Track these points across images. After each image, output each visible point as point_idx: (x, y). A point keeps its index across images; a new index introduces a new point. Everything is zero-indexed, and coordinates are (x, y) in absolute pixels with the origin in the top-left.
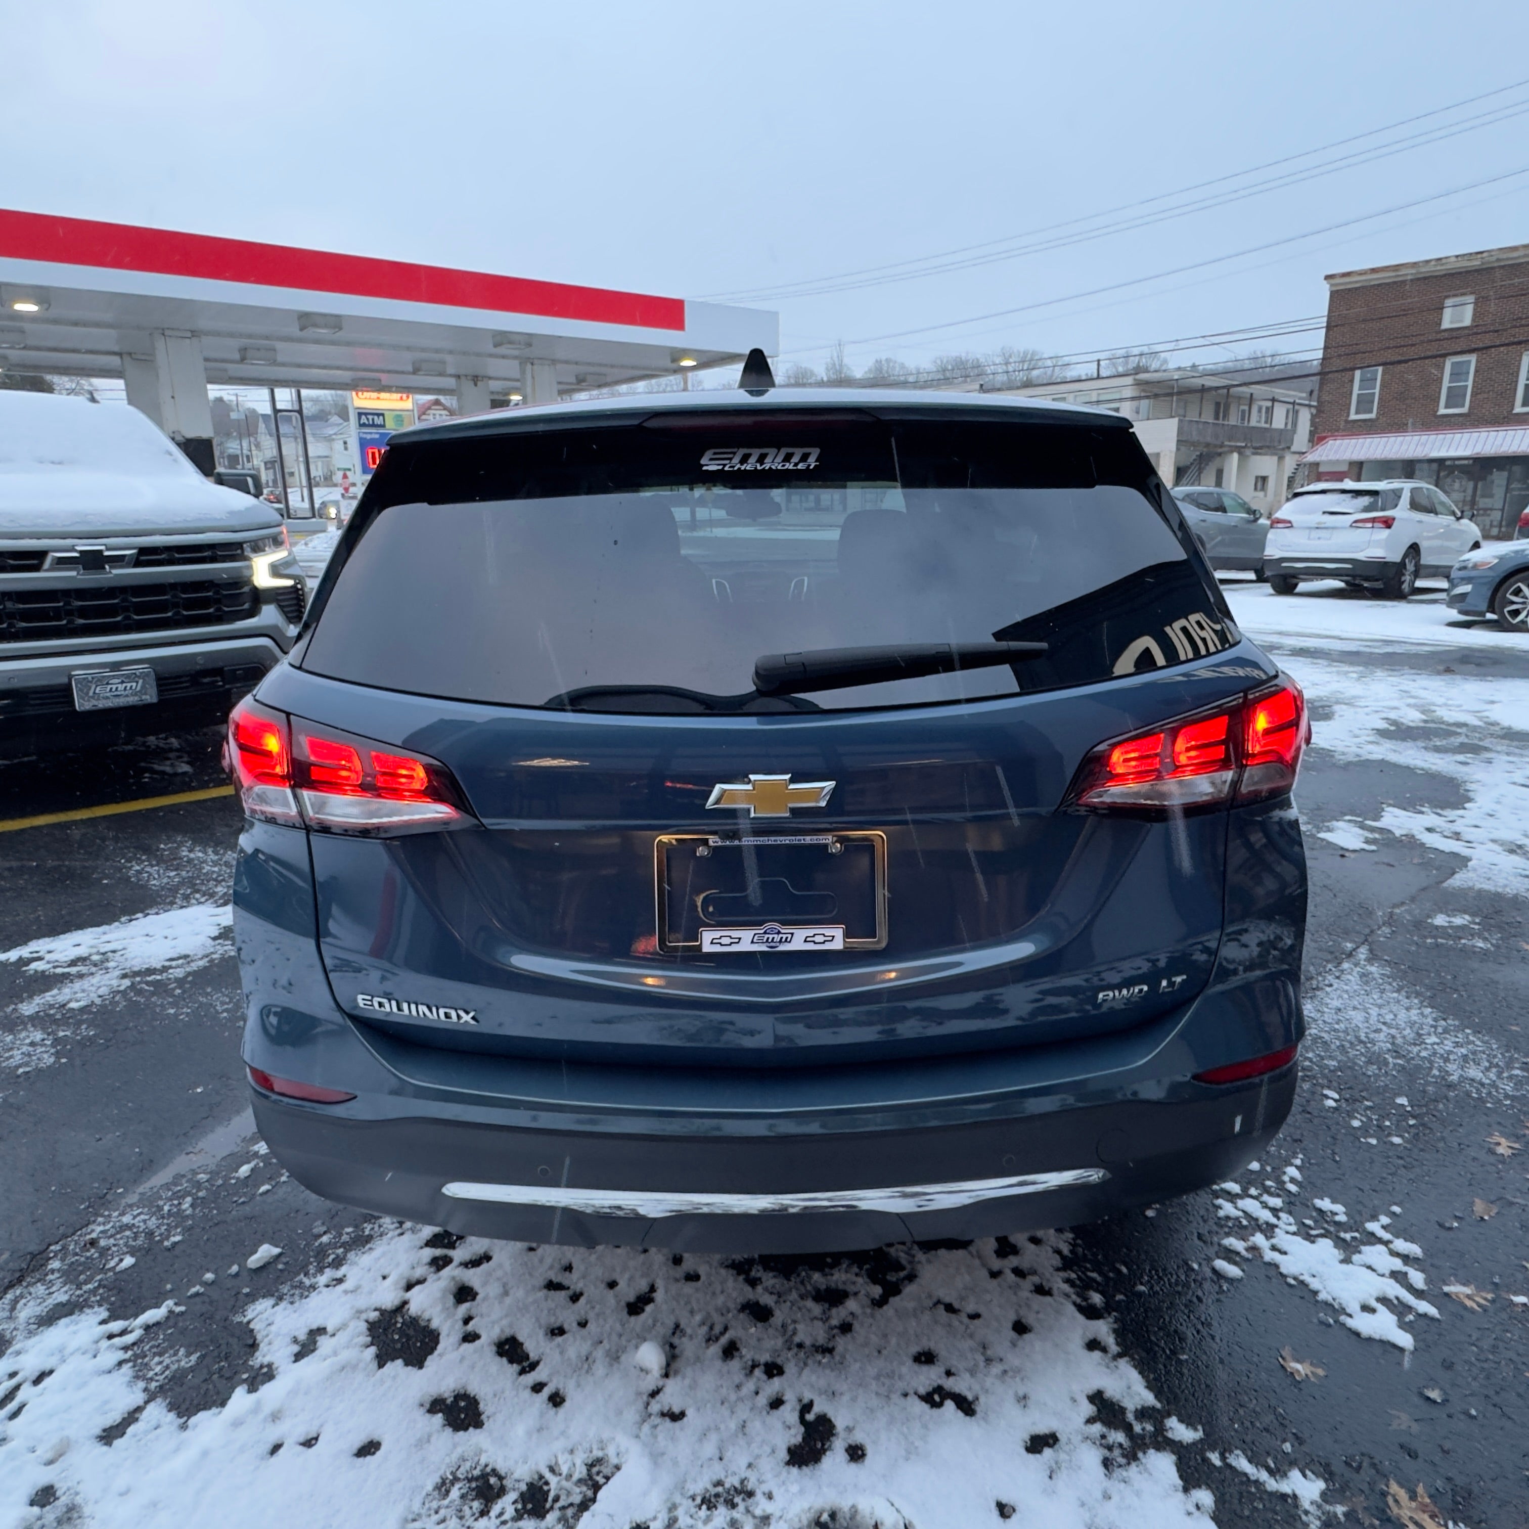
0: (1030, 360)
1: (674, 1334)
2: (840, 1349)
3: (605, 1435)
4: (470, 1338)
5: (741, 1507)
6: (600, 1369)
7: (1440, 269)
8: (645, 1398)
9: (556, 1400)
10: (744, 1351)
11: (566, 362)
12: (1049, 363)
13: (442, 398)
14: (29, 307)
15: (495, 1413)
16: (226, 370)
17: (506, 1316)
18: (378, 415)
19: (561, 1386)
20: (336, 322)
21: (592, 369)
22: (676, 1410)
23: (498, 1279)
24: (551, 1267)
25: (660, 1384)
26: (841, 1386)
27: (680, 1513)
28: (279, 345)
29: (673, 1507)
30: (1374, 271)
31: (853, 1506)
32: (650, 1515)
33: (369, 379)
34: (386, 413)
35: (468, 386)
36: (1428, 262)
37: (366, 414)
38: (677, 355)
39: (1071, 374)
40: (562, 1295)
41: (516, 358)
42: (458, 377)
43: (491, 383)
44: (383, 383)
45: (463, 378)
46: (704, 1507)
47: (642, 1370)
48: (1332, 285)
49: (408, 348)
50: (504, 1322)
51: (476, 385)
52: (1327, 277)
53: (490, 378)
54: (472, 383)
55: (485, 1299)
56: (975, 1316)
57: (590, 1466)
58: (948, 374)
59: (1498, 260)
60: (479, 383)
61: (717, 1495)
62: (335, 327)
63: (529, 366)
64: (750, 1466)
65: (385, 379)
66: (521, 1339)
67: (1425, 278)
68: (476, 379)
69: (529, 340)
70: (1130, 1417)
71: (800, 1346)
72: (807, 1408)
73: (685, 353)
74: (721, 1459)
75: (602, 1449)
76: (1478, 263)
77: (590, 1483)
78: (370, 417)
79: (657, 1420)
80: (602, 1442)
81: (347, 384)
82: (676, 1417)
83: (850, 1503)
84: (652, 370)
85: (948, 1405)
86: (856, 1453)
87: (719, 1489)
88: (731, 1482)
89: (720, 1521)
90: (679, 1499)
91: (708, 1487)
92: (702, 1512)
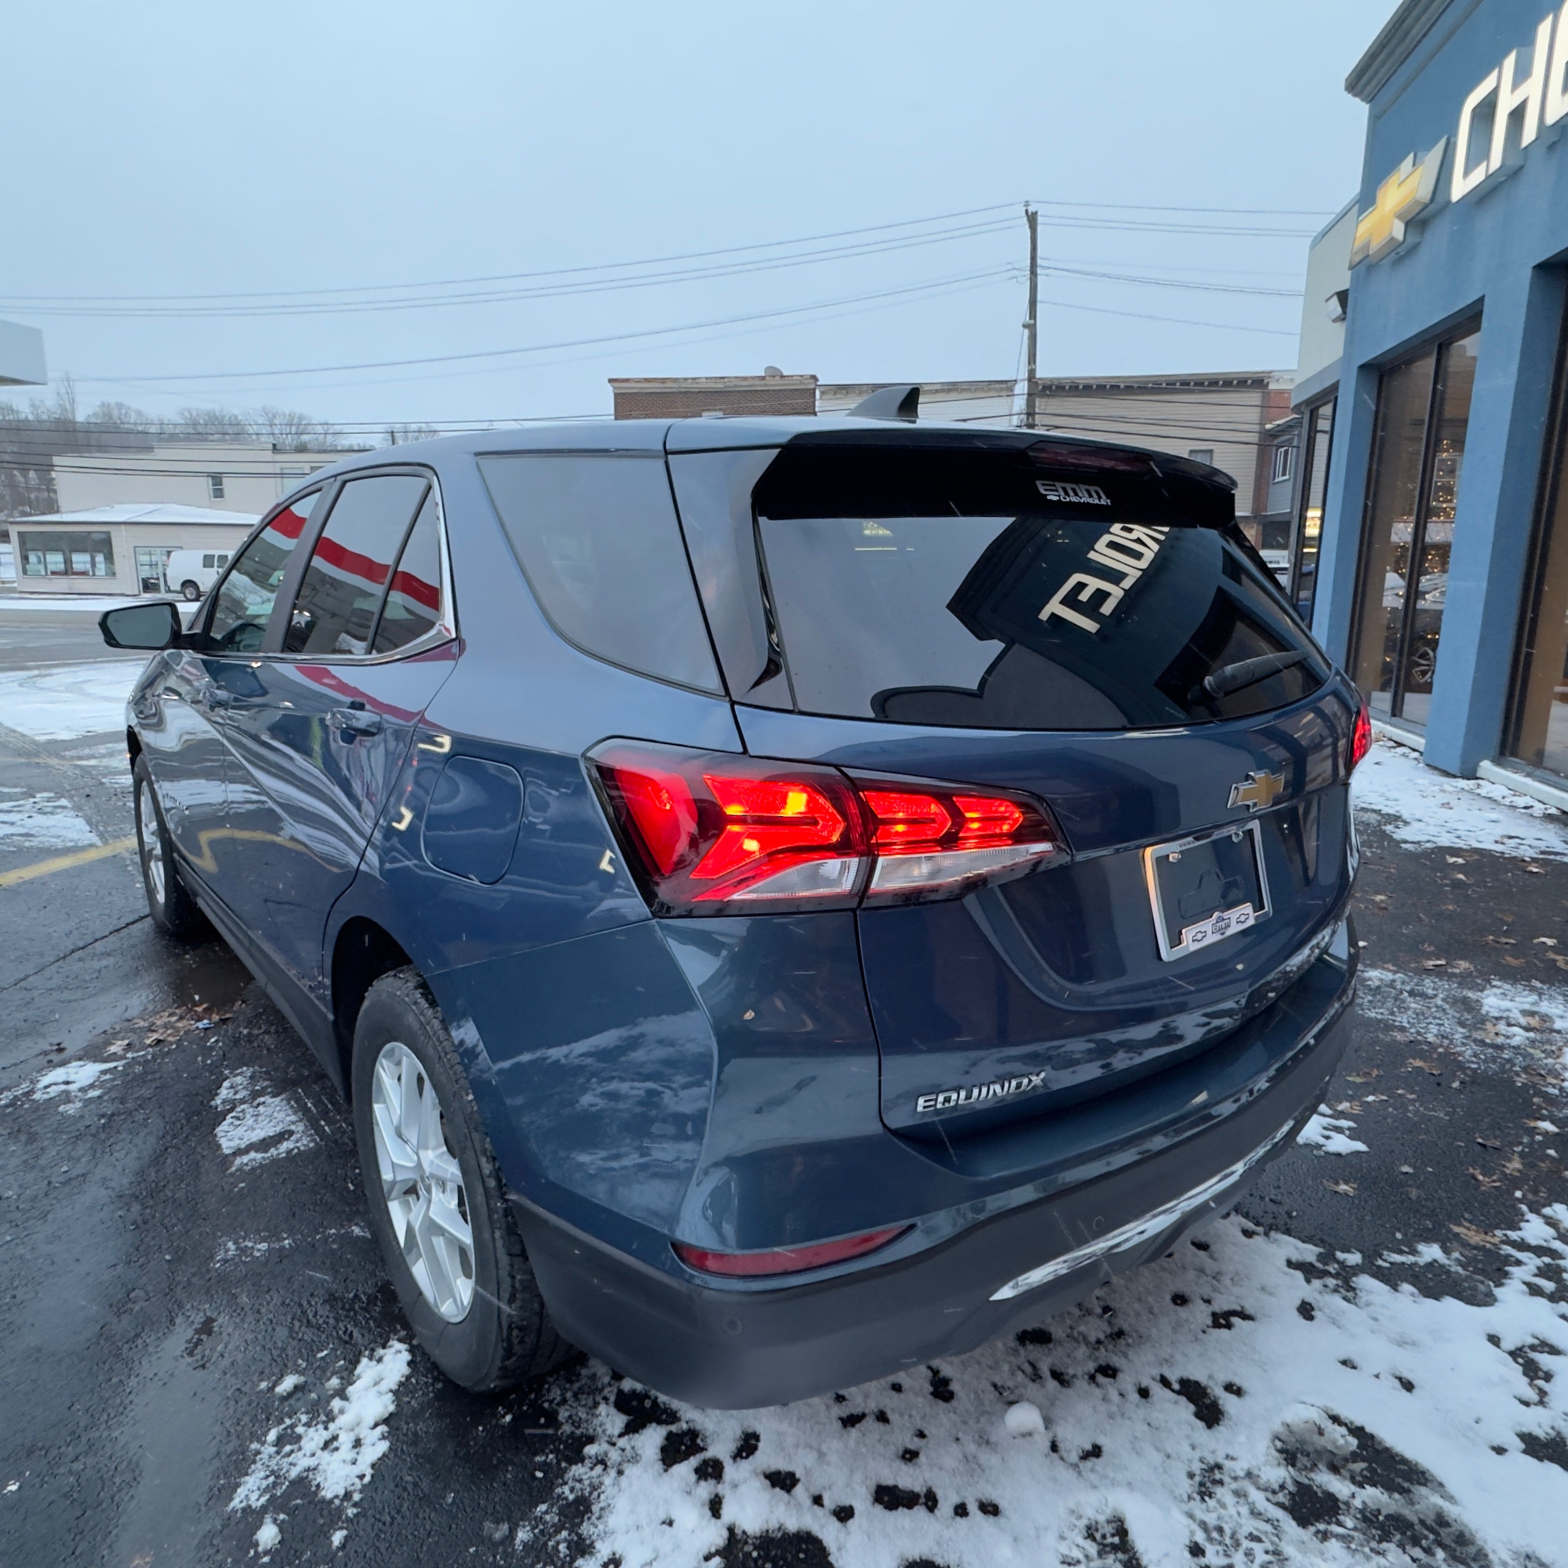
0: (298, 425)
1: (1001, 1394)
2: (1126, 1327)
3: (1071, 1505)
4: (844, 1514)
5: (1227, 1479)
6: (987, 1458)
7: (695, 387)
8: (1051, 1454)
9: (990, 1509)
10: (1071, 1371)
12: (319, 429)
15: (960, 1558)
17: (852, 1472)
19: (979, 1495)
22: (1088, 1447)
23: (797, 1446)
24: (828, 1407)
25: (1050, 1436)
26: (1166, 1351)
27: (1200, 1515)
29: (1191, 1516)
30: (647, 380)
31: (1283, 1423)
32: (1187, 1534)
36: (686, 379)
39: (345, 442)
40: (869, 1423)
46: (1207, 1498)
47: (1024, 1435)
48: (614, 388)
50: (858, 1477)
52: (611, 381)
55: (808, 1471)
57: (1090, 1536)
58: (200, 429)
59: (735, 386)
61: (1202, 1484)
64: (1193, 1448)
66: (890, 1482)
67: (686, 393)
70: (1319, 1265)
71: (1099, 1342)
72: (1165, 1381)
74: (1168, 1457)
75: (1080, 1517)
76: (721, 386)
77: (1108, 1549)
79: (1082, 1465)
80: (1073, 1512)
82: (1096, 1452)
83: (1279, 1422)
85: (1235, 1320)
86: (1234, 1389)
87: (1198, 1479)
88: (1197, 1467)
89: (1229, 1499)
90: (1186, 1507)
91: (1189, 1481)
92: (1211, 1503)
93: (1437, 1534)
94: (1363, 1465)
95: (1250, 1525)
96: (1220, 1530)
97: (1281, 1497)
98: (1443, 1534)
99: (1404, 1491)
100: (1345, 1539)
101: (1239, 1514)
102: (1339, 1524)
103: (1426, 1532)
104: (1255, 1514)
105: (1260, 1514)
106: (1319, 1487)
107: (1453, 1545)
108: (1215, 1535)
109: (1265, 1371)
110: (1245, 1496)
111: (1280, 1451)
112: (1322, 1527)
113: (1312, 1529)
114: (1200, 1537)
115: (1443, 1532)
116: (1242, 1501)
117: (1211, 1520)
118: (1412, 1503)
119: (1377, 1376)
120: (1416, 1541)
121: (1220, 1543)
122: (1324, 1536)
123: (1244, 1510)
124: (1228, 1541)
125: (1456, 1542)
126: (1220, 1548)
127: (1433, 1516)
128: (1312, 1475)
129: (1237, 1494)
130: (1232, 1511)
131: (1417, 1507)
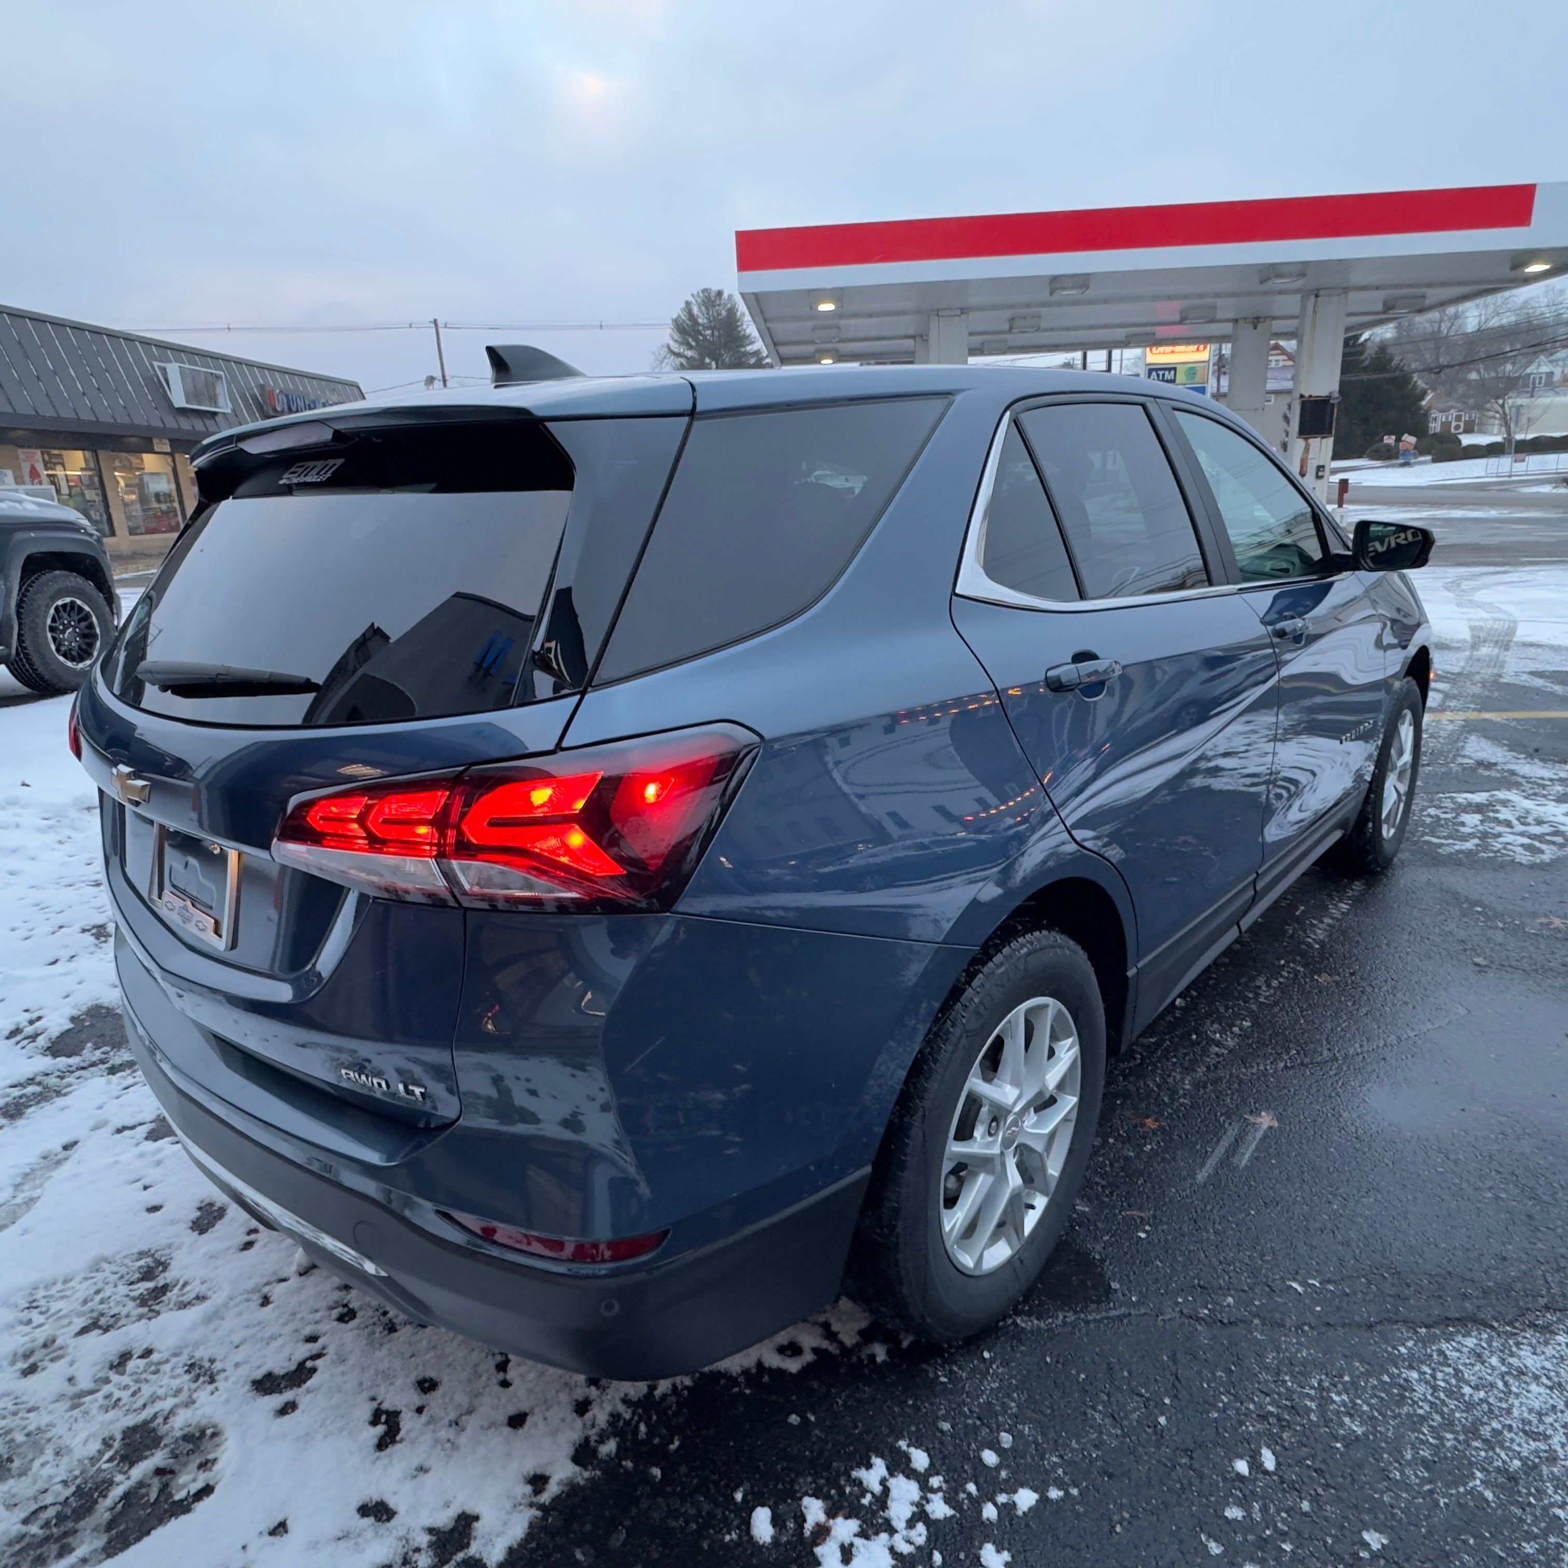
5: (196, 1385)
8: (275, 1278)
11: (1364, 288)
13: (1282, 343)
14: (827, 307)
16: (1006, 341)
18: (1170, 369)
20: (1082, 281)
21: (1404, 292)
27: (174, 1361)
28: (1044, 311)
29: (176, 1354)
31: (227, 1440)
32: (163, 1349)
33: (1142, 334)
34: (1178, 367)
35: (1246, 330)
37: (1157, 370)
38: (1522, 258)
41: (1297, 291)
42: (1236, 321)
43: (1275, 323)
44: (1158, 336)
45: (1241, 323)
46: (186, 1368)
49: (1170, 298)
51: (1255, 328)
53: (1274, 318)
54: (1251, 326)
56: (505, 1384)
60: (1259, 326)
61: (200, 1366)
62: (1082, 287)
63: (1312, 298)
64: (238, 1364)
65: (1161, 332)
68: (1256, 321)
69: (1303, 269)
70: (459, 1556)
72: (318, 1356)
73: (1532, 255)
74: (237, 1346)
78: (1161, 373)
79: (255, 1297)
81: (1122, 342)
83: (230, 1436)
84: (1493, 282)
85: (381, 1429)
86: (287, 1409)
87: (207, 1365)
88: (217, 1366)
89: (175, 1383)
90: (186, 1353)
91: (206, 1358)
92: (180, 1371)
93: (56, 1541)
94: (153, 1496)
95: (147, 1391)
96: (156, 1372)
97: (160, 1420)
98: (52, 1546)
99: (109, 1526)
100: (93, 1460)
101: (161, 1387)
102: (110, 1460)
103: (63, 1529)
104: (154, 1399)
105: (153, 1402)
106: (152, 1455)
107: (38, 1552)
108: (153, 1368)
109: (298, 1439)
110: (175, 1396)
111: (203, 1432)
112: (117, 1445)
113: (118, 1437)
114: (155, 1357)
115: (54, 1548)
116: (171, 1392)
117: (166, 1368)
118: (94, 1530)
119: (244, 1547)
120: (61, 1518)
121: (145, 1371)
122: (107, 1443)
123: (161, 1392)
124: (144, 1376)
125: (41, 1555)
126: (142, 1369)
127: (74, 1545)
128: (167, 1450)
129: (179, 1391)
130: (165, 1381)
131: (88, 1532)
